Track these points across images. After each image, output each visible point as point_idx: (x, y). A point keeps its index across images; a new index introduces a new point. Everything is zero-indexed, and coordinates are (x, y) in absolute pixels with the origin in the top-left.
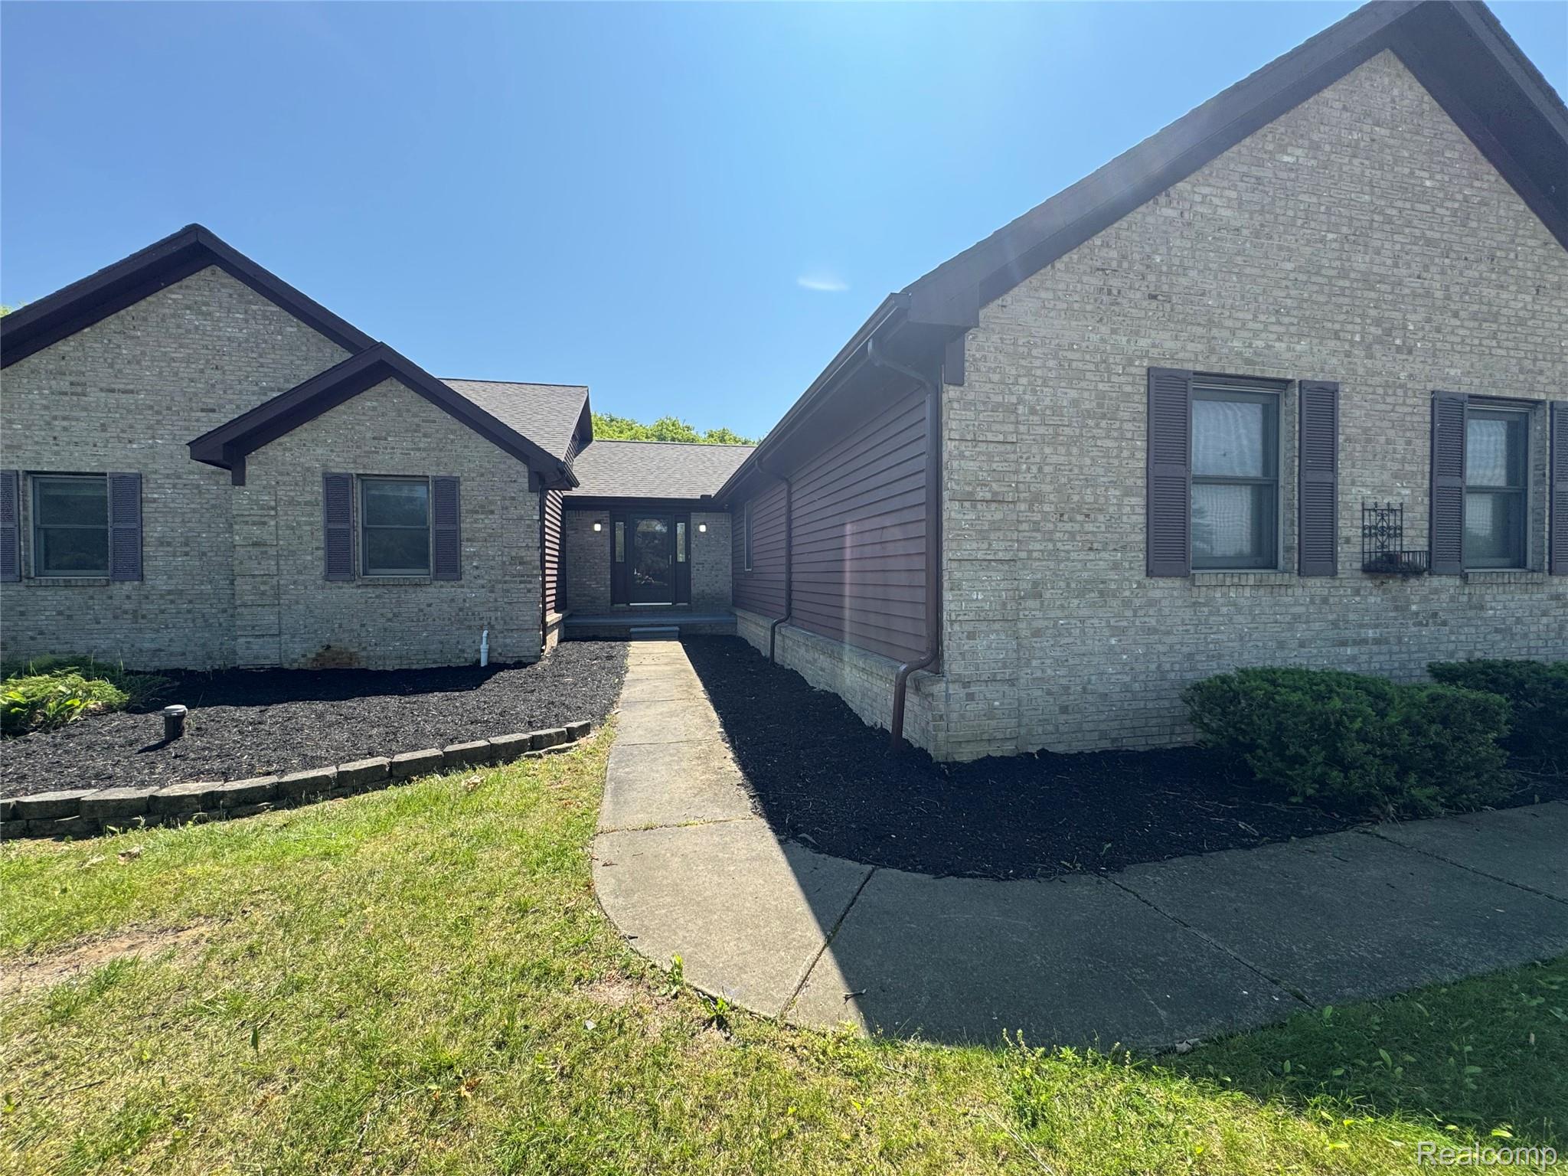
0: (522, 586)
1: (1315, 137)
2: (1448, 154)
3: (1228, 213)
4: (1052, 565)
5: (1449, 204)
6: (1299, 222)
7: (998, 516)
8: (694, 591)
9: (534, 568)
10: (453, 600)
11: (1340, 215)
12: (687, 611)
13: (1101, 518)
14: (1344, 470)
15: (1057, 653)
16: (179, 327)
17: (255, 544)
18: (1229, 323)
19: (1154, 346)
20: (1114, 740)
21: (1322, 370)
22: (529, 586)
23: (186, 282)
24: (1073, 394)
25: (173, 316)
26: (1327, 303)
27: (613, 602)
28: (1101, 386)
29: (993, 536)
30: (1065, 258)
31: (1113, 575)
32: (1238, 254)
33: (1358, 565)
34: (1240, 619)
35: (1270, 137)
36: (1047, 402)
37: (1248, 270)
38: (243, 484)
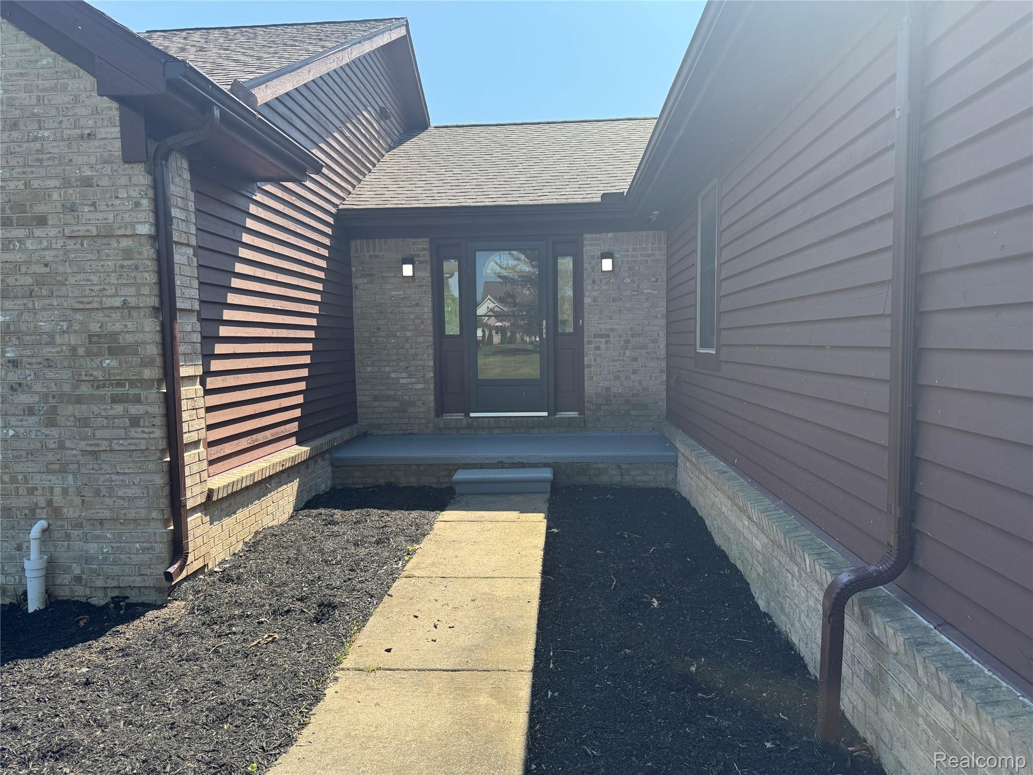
0: (119, 409)
8: (590, 388)
9: (144, 364)
22: (135, 410)
27: (441, 409)
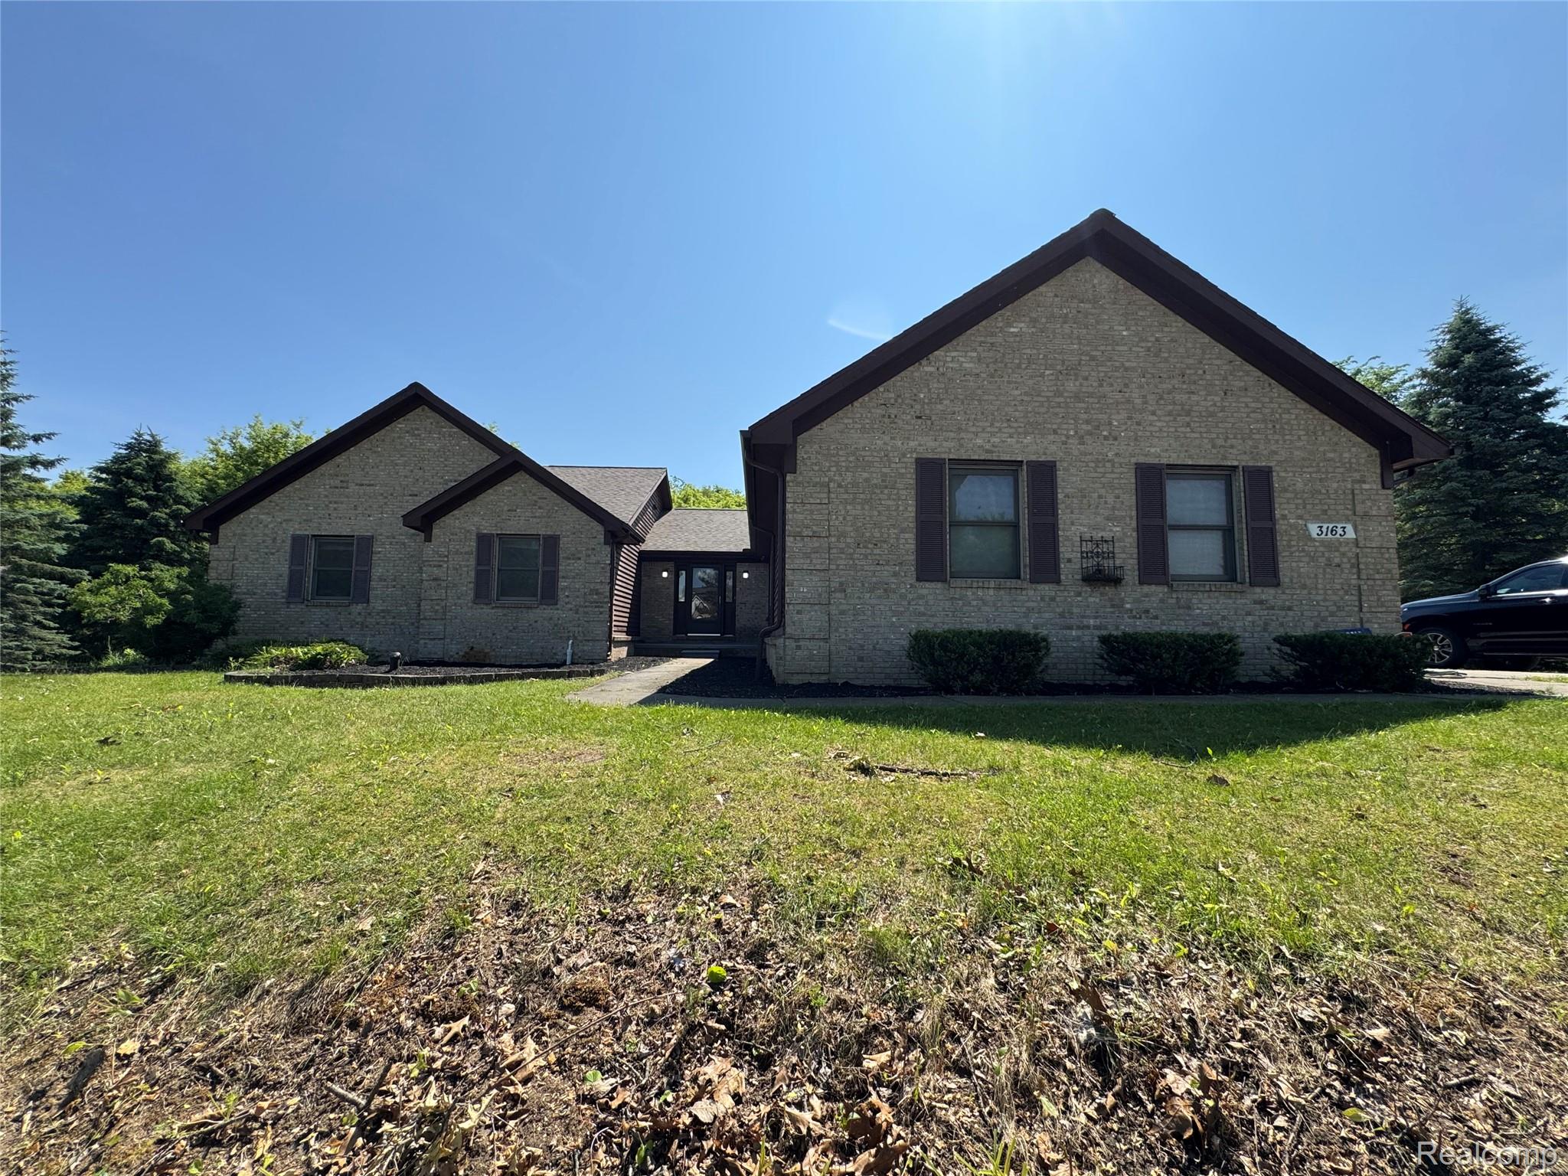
0: (597, 609)
1: (1034, 315)
2: (1140, 313)
3: (971, 365)
4: (852, 573)
5: (1143, 345)
6: (1024, 366)
7: (816, 545)
9: (605, 597)
10: (551, 619)
11: (1055, 358)
12: (729, 640)
13: (885, 546)
14: (1063, 515)
15: (856, 624)
16: (401, 444)
17: (435, 579)
18: (973, 429)
19: (920, 445)
20: (895, 680)
21: (1045, 454)
22: (601, 609)
23: (407, 417)
24: (865, 475)
25: (399, 437)
26: (1047, 413)
27: (675, 633)
28: (884, 470)
29: (813, 556)
30: (860, 400)
31: (893, 580)
32: (979, 388)
33: (1079, 577)
34: (987, 609)
35: (1000, 319)
36: (849, 480)
37: (986, 397)
38: (430, 541)
